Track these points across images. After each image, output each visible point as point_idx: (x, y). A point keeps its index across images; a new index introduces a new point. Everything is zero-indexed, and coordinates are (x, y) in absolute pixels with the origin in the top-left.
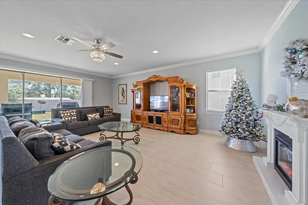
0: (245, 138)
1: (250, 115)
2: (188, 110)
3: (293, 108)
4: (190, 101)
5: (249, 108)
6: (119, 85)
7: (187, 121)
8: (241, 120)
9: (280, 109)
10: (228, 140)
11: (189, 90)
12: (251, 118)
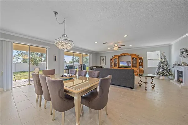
0: (166, 75)
1: (168, 68)
2: (140, 67)
3: (183, 64)
4: (141, 64)
5: (167, 65)
6: (101, 57)
7: (140, 71)
8: (165, 69)
9: (179, 65)
10: (159, 77)
11: (141, 59)
12: (168, 69)
